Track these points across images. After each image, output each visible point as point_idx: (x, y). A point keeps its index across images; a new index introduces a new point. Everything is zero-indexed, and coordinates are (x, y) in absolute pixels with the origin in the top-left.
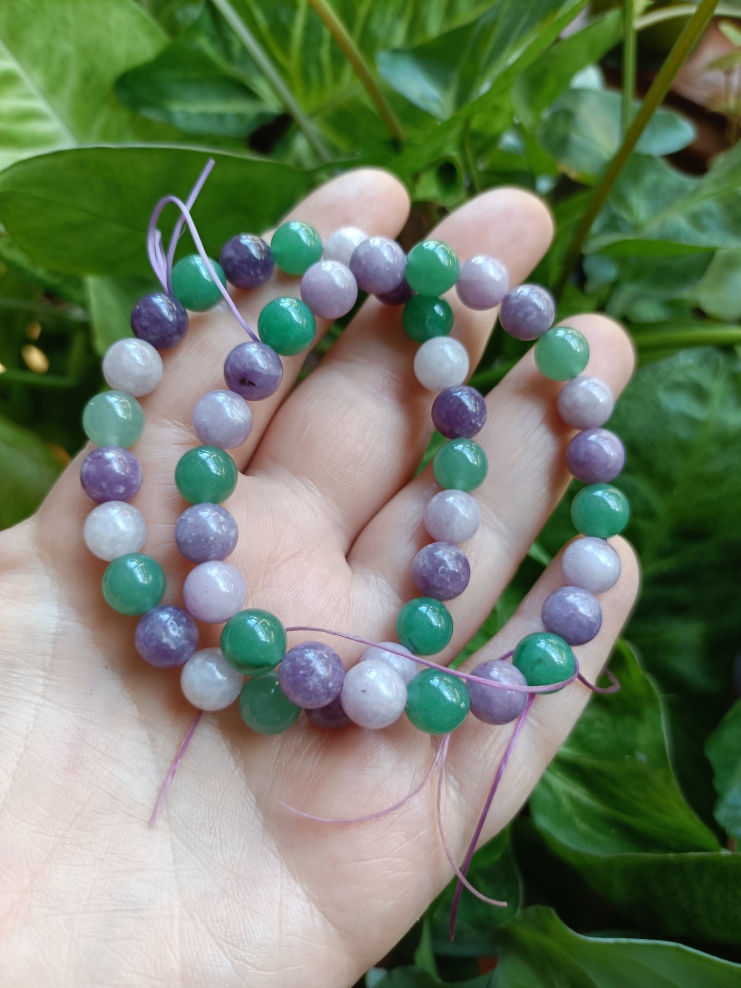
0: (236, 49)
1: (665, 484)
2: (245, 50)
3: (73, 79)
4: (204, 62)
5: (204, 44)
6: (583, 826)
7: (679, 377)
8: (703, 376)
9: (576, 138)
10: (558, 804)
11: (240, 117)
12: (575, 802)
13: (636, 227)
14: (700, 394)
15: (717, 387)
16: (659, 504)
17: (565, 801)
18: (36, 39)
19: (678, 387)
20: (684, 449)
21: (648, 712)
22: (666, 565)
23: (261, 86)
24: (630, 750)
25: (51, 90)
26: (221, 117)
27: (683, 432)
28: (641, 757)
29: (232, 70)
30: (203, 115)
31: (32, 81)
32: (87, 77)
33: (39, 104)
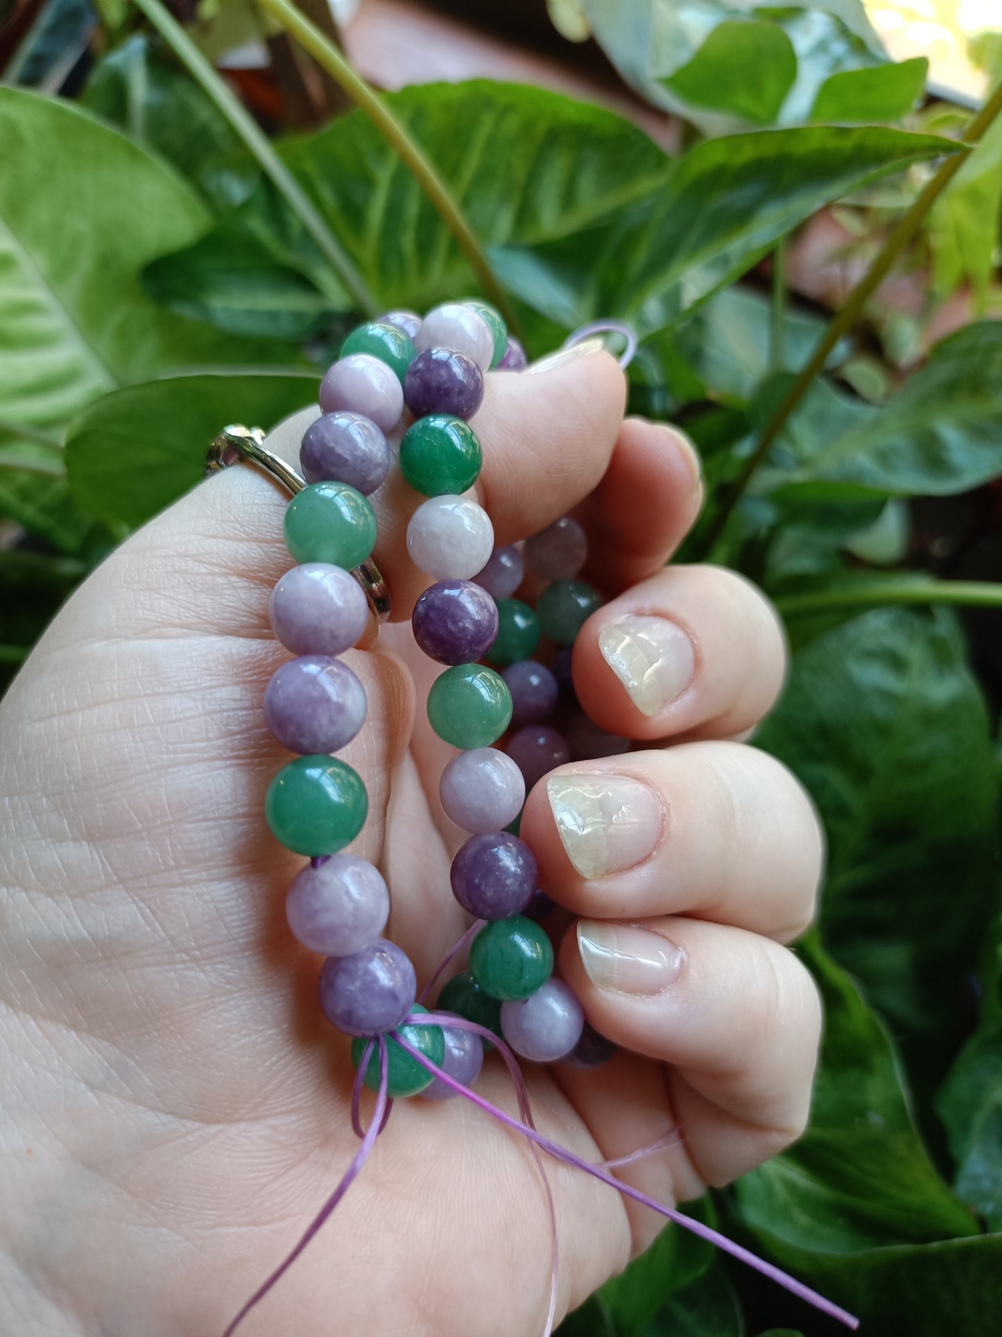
0: (295, 231)
1: (861, 773)
2: (307, 234)
3: (85, 263)
4: (253, 248)
5: (257, 225)
6: (803, 1219)
7: (870, 643)
8: (896, 641)
9: (711, 351)
10: (770, 1194)
11: (298, 316)
12: (791, 1187)
13: (802, 462)
14: (897, 663)
15: (915, 653)
16: (855, 799)
17: (778, 1187)
18: (41, 213)
19: (871, 655)
20: (883, 730)
21: (877, 1061)
22: (860, 875)
23: (325, 278)
24: (860, 1111)
25: (56, 277)
26: (273, 315)
27: (880, 710)
28: (876, 1119)
29: (289, 257)
30: (250, 313)
31: (32, 265)
32: (105, 262)
33: (39, 294)
